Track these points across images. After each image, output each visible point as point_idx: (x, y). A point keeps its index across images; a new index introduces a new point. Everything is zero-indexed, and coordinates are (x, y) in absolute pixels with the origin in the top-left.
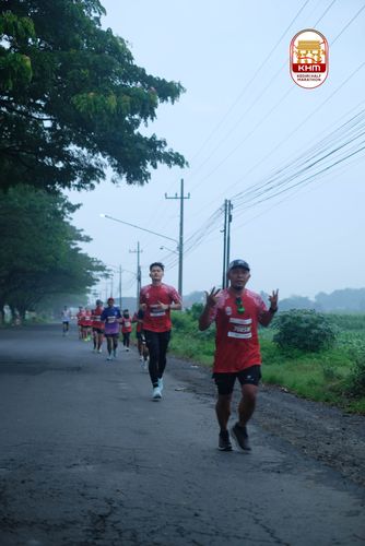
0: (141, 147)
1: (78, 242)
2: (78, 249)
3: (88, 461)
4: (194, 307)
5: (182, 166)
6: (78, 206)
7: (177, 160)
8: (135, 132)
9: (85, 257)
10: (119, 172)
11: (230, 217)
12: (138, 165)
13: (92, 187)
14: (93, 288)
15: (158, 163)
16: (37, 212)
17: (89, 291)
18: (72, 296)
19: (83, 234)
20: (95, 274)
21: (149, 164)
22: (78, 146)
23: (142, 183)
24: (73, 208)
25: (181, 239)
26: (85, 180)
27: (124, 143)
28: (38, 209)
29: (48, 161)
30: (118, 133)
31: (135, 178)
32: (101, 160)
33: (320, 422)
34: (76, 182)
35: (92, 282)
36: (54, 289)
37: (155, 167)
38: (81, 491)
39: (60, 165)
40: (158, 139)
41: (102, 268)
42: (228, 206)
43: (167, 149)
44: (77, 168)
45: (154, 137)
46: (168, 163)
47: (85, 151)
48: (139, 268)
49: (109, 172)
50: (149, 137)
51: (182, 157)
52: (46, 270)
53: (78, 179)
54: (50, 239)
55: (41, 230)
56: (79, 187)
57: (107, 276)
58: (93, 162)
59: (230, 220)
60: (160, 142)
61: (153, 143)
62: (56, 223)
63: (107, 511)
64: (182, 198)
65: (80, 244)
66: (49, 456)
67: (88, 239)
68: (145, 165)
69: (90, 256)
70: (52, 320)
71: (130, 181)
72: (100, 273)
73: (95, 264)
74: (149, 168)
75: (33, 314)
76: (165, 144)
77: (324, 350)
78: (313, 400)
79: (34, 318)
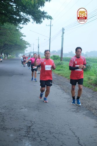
0: (40, 14)
1: (22, 37)
2: (22, 39)
3: (25, 107)
4: (53, 56)
5: (51, 19)
6: (23, 27)
7: (50, 18)
8: (39, 9)
9: (24, 41)
10: (34, 20)
11: (64, 32)
12: (39, 19)
13: (27, 24)
14: (26, 49)
15: (45, 18)
16: (11, 29)
17: (25, 50)
18: (20, 51)
19: (24, 35)
20: (27, 46)
21: (42, 19)
22: (23, 12)
23: (40, 24)
24: (21, 28)
25: (50, 37)
26: (25, 22)
27: (36, 13)
28: (12, 28)
29: (15, 16)
30: (34, 10)
31: (38, 22)
32: (29, 17)
33: (87, 94)
34: (22, 23)
35: (26, 48)
36: (16, 49)
37: (44, 19)
38: (24, 118)
39: (18, 18)
40: (45, 12)
41: (29, 44)
42: (63, 29)
43: (47, 15)
44: (23, 19)
45: (44, 11)
46: (47, 18)
47: (25, 14)
48: (39, 45)
49: (31, 20)
50: (42, 11)
51: (51, 17)
52: (14, 44)
53: (23, 22)
54: (15, 36)
55: (12, 34)
56: (23, 24)
57: (30, 46)
58: (27, 17)
59: (64, 33)
60: (45, 13)
61: (43, 13)
62: (17, 32)
63: (31, 125)
64: (51, 26)
65: (23, 37)
66: (15, 105)
67: (25, 36)
68: (41, 19)
69: (26, 41)
70: (15, 57)
71: (37, 23)
72: (28, 45)
73: (27, 43)
74: (42, 20)
75: (10, 56)
76: (47, 13)
77: (88, 71)
78: (85, 87)
79: (10, 57)
